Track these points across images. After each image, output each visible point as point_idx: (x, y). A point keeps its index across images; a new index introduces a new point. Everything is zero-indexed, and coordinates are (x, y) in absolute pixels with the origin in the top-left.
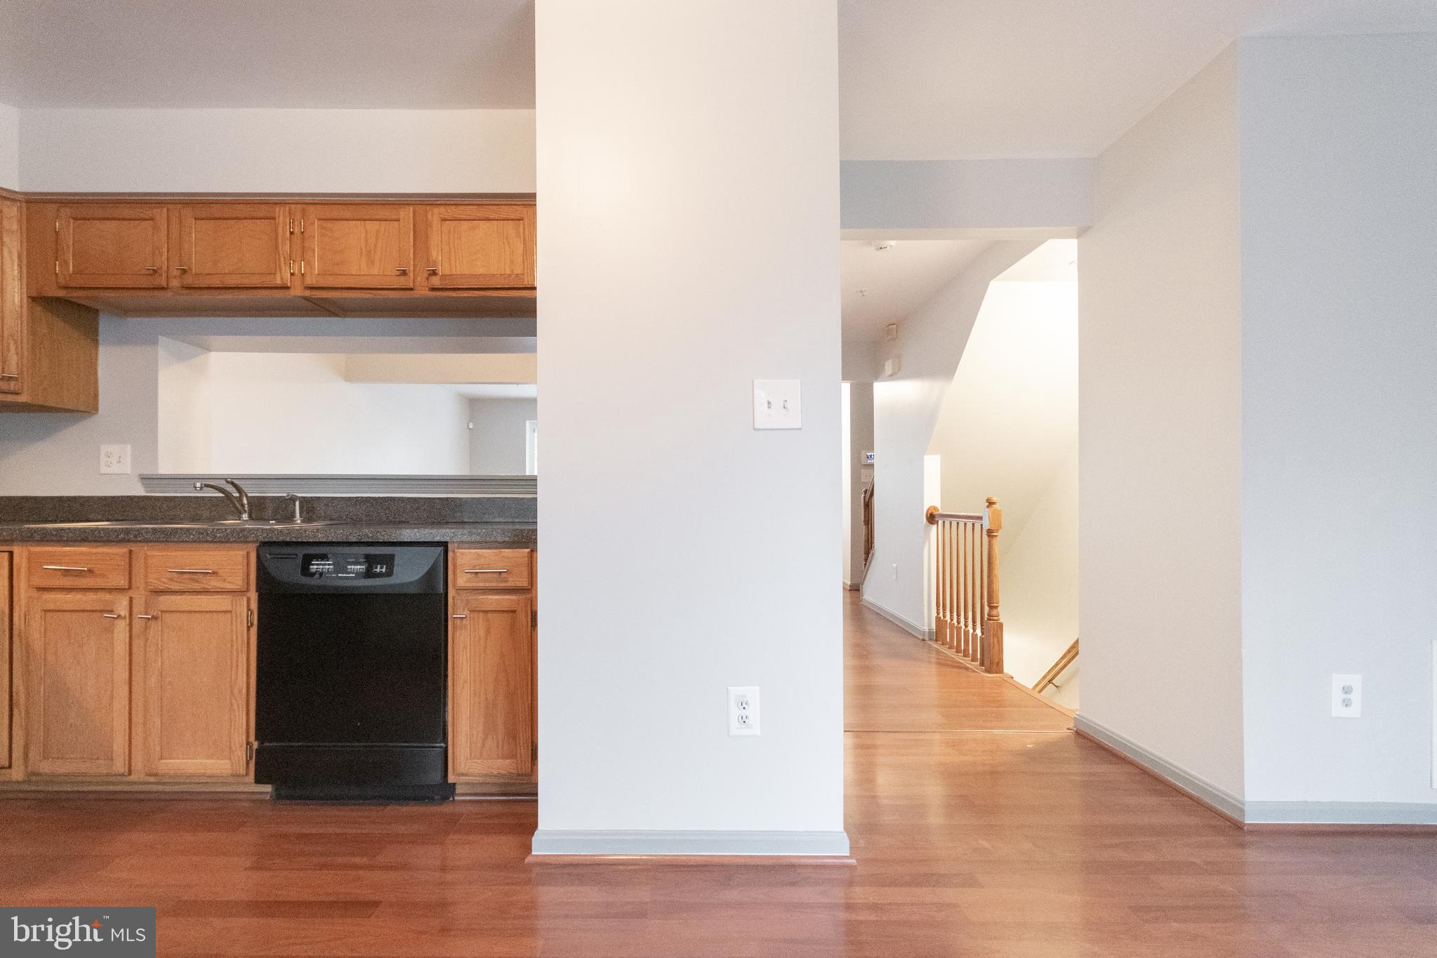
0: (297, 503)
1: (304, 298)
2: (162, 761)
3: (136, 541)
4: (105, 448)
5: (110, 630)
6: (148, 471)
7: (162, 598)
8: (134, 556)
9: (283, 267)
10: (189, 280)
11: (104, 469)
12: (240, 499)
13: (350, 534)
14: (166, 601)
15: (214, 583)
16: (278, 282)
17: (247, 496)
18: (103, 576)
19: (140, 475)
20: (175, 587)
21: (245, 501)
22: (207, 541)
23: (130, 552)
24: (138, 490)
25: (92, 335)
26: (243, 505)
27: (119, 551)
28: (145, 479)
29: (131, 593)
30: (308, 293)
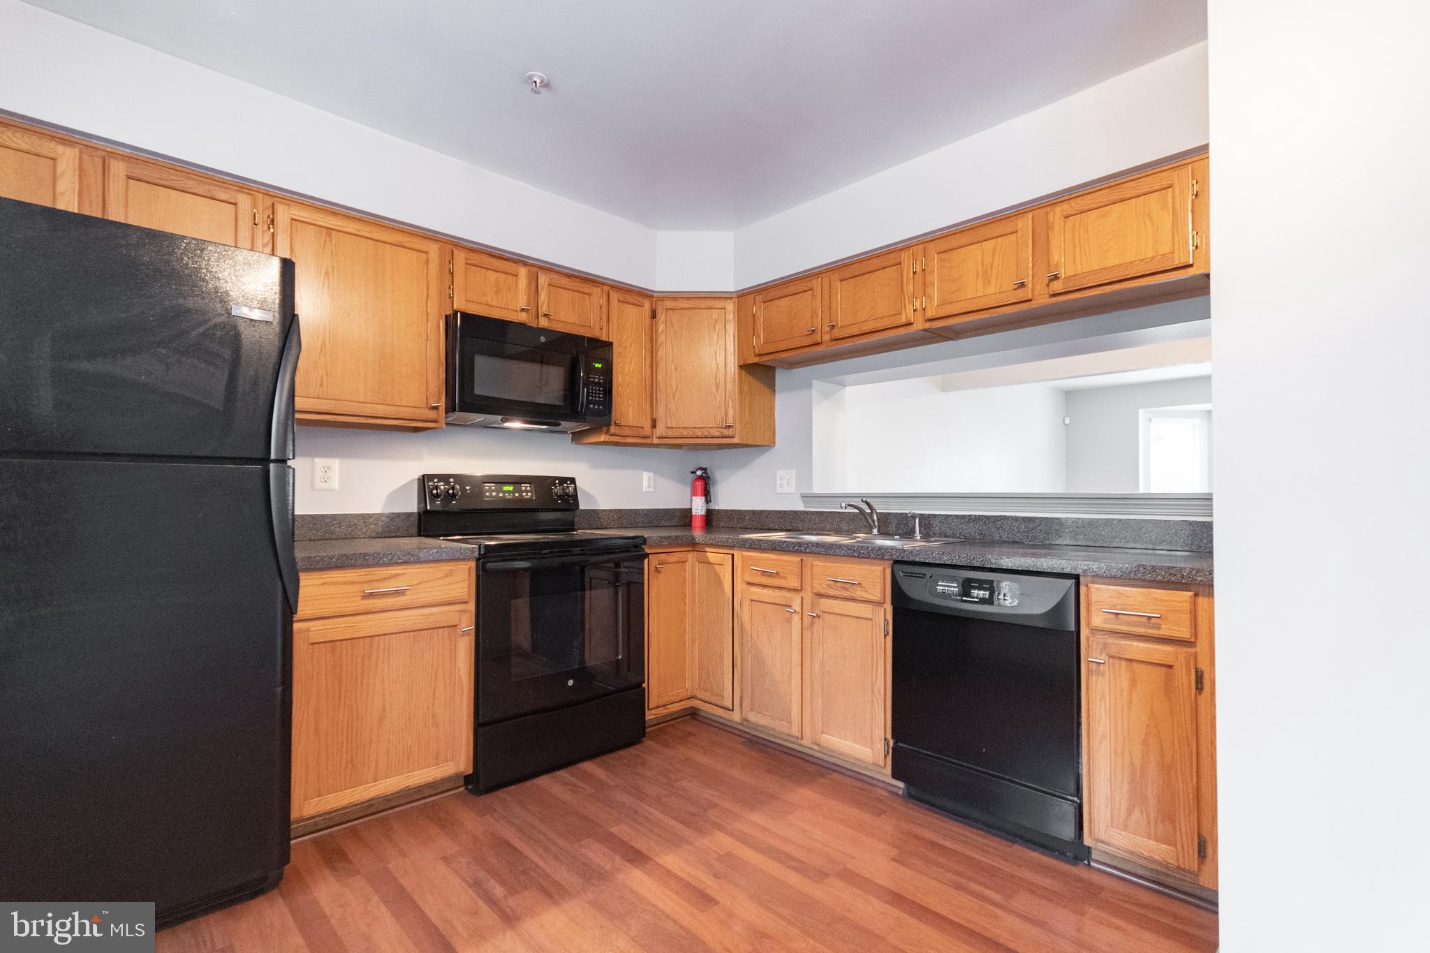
0: (917, 520)
1: (925, 330)
2: (824, 735)
3: (805, 553)
4: (780, 473)
5: (789, 621)
6: (806, 491)
7: (823, 601)
8: (804, 563)
9: (907, 305)
10: (837, 333)
11: (779, 490)
12: (871, 515)
13: (974, 558)
14: (826, 604)
15: (859, 593)
16: (904, 320)
17: (876, 513)
18: (785, 578)
19: (801, 494)
20: (832, 592)
21: (875, 518)
22: (854, 556)
23: (802, 560)
24: (800, 507)
25: (771, 386)
26: (873, 521)
27: (795, 559)
28: (805, 497)
29: (801, 594)
30: (928, 325)
